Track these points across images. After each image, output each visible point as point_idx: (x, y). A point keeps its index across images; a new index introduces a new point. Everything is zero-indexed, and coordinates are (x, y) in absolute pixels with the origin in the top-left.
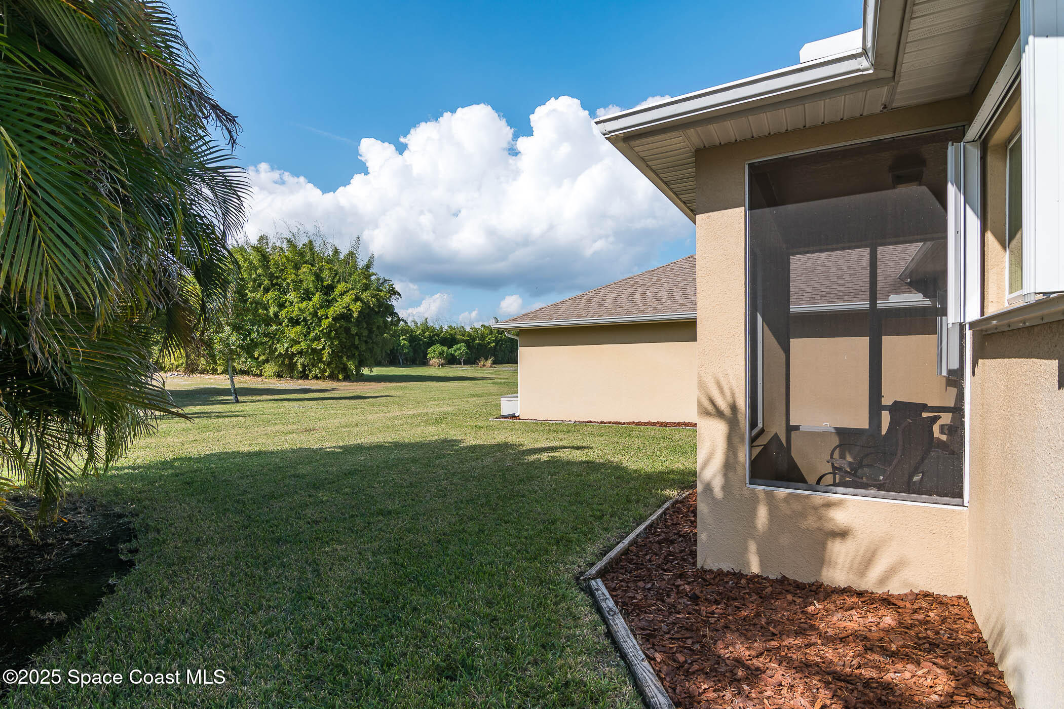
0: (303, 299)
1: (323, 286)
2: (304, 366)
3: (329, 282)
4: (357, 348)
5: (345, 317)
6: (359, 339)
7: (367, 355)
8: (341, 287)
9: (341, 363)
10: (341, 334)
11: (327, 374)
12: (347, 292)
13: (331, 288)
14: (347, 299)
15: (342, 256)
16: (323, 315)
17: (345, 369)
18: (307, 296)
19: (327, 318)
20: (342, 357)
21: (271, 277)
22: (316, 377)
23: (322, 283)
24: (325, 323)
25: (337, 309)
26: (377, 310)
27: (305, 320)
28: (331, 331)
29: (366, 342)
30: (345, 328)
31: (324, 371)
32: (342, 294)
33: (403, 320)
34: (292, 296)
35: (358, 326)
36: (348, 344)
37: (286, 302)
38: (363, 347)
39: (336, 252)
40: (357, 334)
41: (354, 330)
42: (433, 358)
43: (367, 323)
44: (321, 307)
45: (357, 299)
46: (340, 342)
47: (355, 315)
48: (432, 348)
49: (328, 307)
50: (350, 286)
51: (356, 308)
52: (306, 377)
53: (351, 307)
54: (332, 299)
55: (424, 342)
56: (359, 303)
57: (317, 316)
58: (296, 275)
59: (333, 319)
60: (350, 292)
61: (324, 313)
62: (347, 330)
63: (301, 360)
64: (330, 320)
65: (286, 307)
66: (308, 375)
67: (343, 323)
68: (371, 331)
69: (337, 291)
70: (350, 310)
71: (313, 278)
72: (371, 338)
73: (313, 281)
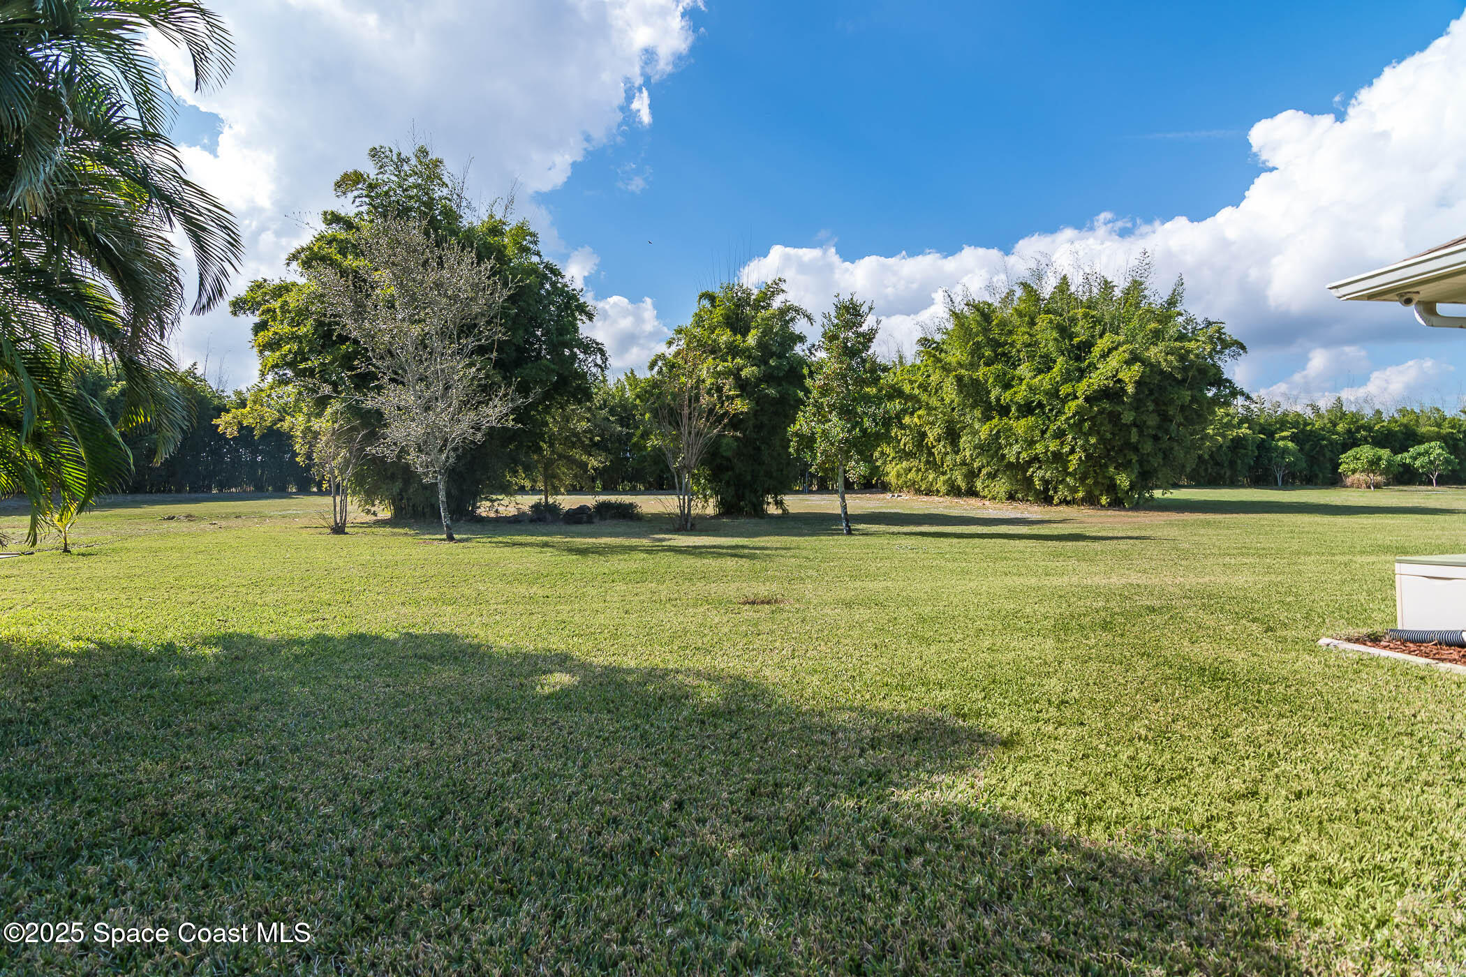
0: (1040, 371)
1: (1072, 346)
2: (1046, 482)
3: (1083, 338)
4: (1135, 449)
5: (1111, 393)
6: (1141, 433)
7: (1156, 462)
8: (1102, 344)
9: (1105, 477)
10: (1101, 424)
11: (1080, 495)
12: (1116, 348)
13: (1087, 346)
14: (1114, 361)
15: (1118, 293)
16: (1068, 395)
17: (1112, 488)
18: (1046, 365)
19: (1076, 398)
20: (1106, 466)
21: (995, 344)
22: (1065, 502)
23: (1072, 340)
24: (1072, 406)
25: (1096, 380)
26: (1179, 377)
27: (1040, 405)
28: (1082, 421)
29: (1156, 438)
30: (1111, 413)
31: (1074, 490)
32: (1105, 356)
33: (1242, 393)
34: (1024, 370)
35: (1137, 409)
36: (1118, 443)
37: (1013, 378)
38: (1148, 447)
39: (1107, 286)
40: (1135, 424)
41: (1128, 417)
42: (1354, 471)
43: (1156, 402)
44: (1065, 381)
45: (1134, 358)
46: (1101, 439)
47: (1130, 389)
48: (1350, 453)
49: (1080, 379)
50: (1122, 338)
51: (1130, 375)
52: (1048, 501)
53: (1120, 376)
54: (1089, 366)
55: (1331, 442)
56: (1137, 367)
57: (1058, 397)
58: (1031, 335)
59: (1087, 399)
60: (1121, 349)
61: (1070, 390)
62: (1114, 418)
63: (1040, 473)
64: (1080, 401)
65: (1013, 386)
66: (1052, 498)
67: (1106, 405)
68: (1165, 419)
69: (1096, 351)
70: (1120, 381)
71: (1055, 334)
72: (1167, 432)
73: (1055, 339)
